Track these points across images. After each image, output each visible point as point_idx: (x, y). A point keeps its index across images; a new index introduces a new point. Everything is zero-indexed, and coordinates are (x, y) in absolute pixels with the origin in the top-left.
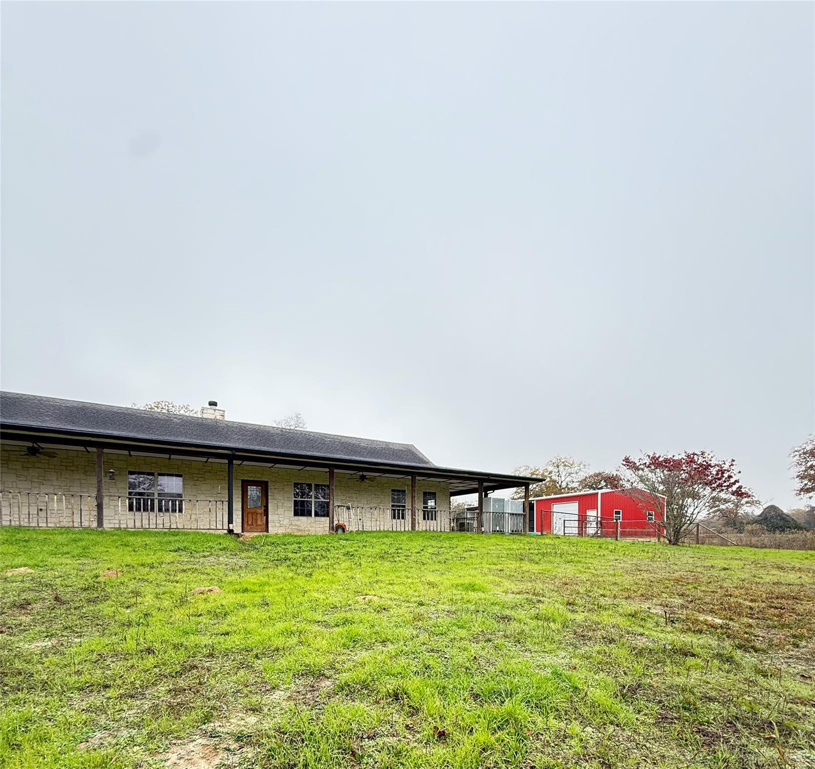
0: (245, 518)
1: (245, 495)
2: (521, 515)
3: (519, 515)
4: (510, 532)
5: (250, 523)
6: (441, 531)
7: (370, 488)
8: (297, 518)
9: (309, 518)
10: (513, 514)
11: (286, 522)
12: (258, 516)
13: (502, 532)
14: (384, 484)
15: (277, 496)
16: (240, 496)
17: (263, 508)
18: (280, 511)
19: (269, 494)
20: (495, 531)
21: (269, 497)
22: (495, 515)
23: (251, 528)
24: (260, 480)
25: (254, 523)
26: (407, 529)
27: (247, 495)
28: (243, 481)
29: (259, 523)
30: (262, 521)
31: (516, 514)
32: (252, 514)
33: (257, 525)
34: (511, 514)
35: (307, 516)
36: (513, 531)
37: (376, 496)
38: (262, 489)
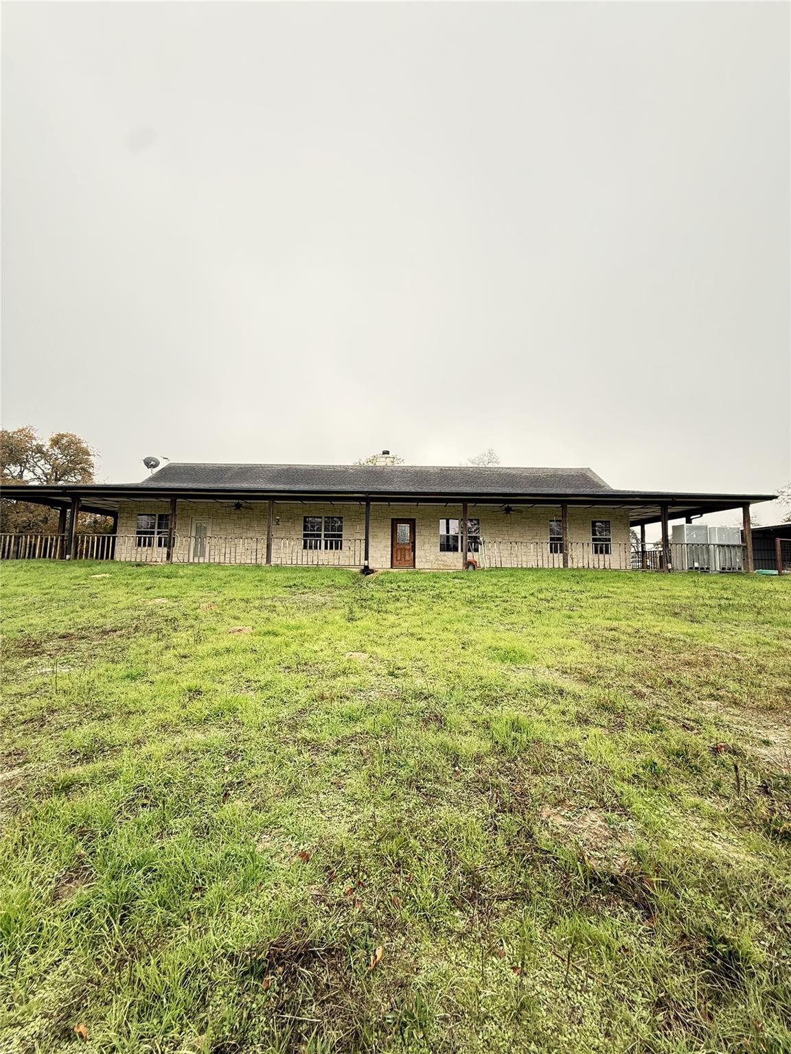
0: (395, 556)
1: (395, 533)
2: (739, 546)
3: (734, 546)
4: (718, 569)
5: (399, 559)
6: (605, 568)
7: (523, 520)
8: (443, 553)
9: (455, 553)
10: (723, 546)
11: (432, 557)
12: (407, 551)
13: (704, 571)
14: (540, 514)
15: (424, 532)
16: (390, 534)
17: (411, 544)
18: (427, 546)
19: (417, 531)
20: (691, 568)
21: (417, 534)
22: (691, 548)
23: (400, 563)
24: (408, 517)
25: (403, 559)
26: (556, 566)
27: (397, 533)
28: (393, 520)
29: (407, 558)
30: (409, 556)
31: (728, 546)
32: (401, 549)
33: (405, 561)
34: (719, 545)
35: (453, 551)
36: (723, 569)
37: (531, 528)
38: (410, 526)
